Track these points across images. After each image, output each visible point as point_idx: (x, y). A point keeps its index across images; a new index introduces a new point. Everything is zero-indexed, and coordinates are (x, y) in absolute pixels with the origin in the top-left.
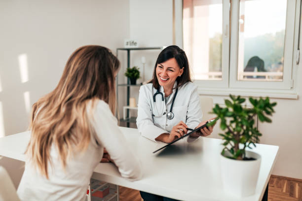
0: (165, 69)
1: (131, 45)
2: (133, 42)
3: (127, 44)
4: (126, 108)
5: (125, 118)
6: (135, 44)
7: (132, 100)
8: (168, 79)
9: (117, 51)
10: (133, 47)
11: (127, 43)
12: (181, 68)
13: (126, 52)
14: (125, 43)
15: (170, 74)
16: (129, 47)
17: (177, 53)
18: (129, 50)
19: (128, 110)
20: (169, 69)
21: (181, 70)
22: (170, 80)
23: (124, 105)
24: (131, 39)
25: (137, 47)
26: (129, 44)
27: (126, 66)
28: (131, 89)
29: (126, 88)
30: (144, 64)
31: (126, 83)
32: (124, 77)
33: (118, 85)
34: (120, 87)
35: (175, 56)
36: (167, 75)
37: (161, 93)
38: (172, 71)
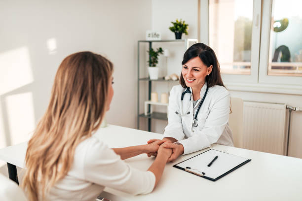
0: (190, 68)
1: (153, 37)
2: (155, 34)
3: (149, 36)
4: (147, 103)
5: (146, 114)
6: (157, 36)
7: (153, 95)
8: (195, 80)
9: (138, 44)
10: (156, 39)
11: (149, 34)
12: (209, 66)
13: (148, 44)
14: (147, 35)
15: (196, 74)
16: (151, 39)
18: (150, 43)
19: (149, 105)
20: (194, 69)
21: (209, 68)
22: (196, 81)
23: (146, 100)
24: (153, 31)
25: (159, 39)
26: (151, 36)
27: (148, 59)
28: (153, 83)
29: (147, 82)
30: (166, 57)
31: (147, 77)
32: (146, 71)
33: (139, 79)
34: (141, 82)
35: (199, 55)
36: (193, 75)
37: (190, 92)
38: (198, 71)
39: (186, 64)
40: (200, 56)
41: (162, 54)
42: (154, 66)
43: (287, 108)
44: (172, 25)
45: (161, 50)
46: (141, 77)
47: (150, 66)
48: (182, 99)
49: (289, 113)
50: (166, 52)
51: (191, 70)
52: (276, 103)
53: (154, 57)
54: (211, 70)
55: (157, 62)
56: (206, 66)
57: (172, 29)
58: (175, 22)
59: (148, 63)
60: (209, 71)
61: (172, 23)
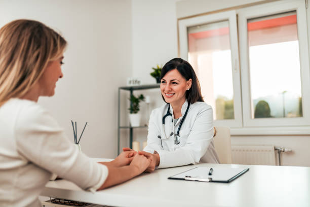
0: (168, 82)
2: (136, 81)
6: (139, 82)
7: (135, 144)
8: (174, 94)
9: (119, 92)
10: (136, 85)
11: (130, 81)
12: (188, 80)
13: (128, 92)
14: (128, 82)
15: (175, 87)
16: (132, 85)
17: (179, 63)
18: (131, 89)
20: (173, 82)
21: (188, 82)
24: (134, 78)
26: (132, 83)
27: (129, 106)
28: (134, 130)
29: (128, 130)
30: (148, 104)
31: (128, 125)
32: (126, 118)
33: (119, 127)
34: (121, 130)
35: (176, 67)
36: (172, 89)
37: (171, 115)
38: (177, 83)
39: (164, 78)
40: (177, 69)
41: (144, 101)
42: (136, 113)
43: (275, 149)
44: (153, 71)
45: (142, 97)
46: (121, 125)
47: (131, 113)
48: (164, 123)
49: (278, 155)
50: (148, 99)
51: (170, 84)
52: (264, 145)
53: (135, 104)
54: (191, 84)
55: (138, 110)
56: (185, 80)
57: (153, 75)
58: (156, 68)
59: (129, 111)
60: (188, 85)
61: (153, 69)
